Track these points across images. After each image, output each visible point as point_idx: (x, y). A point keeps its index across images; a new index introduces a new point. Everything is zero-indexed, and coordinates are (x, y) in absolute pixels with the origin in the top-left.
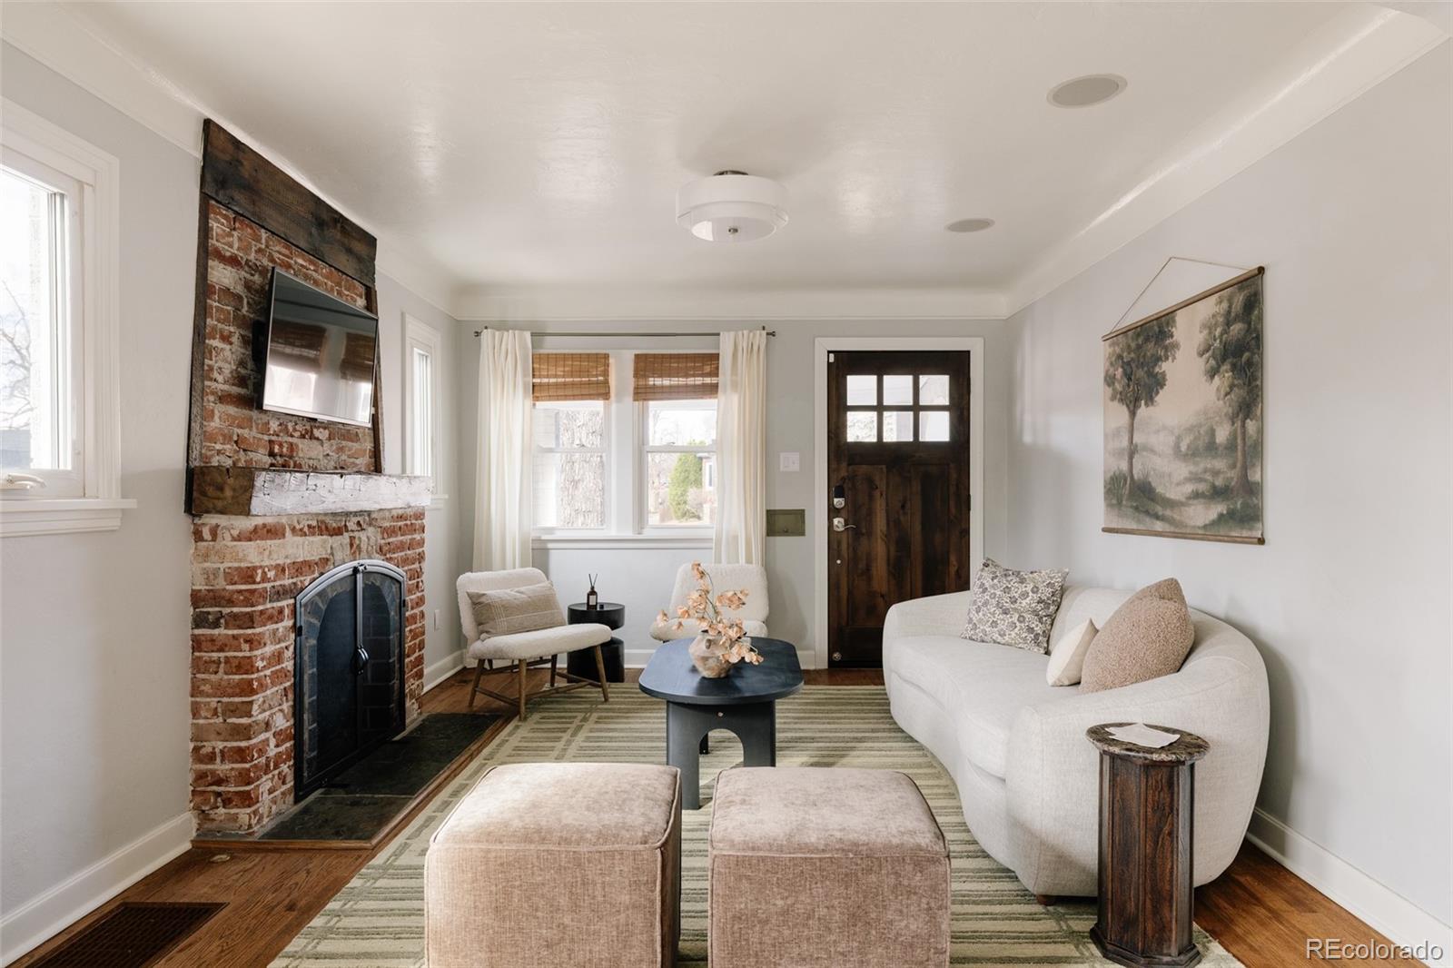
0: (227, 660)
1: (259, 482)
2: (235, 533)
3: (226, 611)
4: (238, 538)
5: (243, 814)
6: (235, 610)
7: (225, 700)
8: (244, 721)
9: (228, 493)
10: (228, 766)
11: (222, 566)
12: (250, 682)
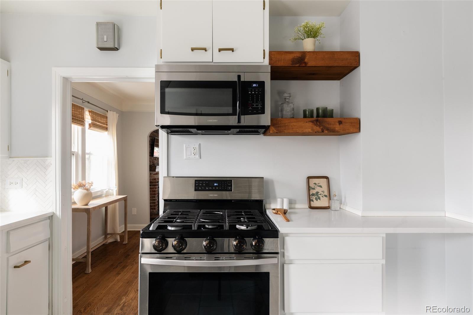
0: (152, 190)
1: (157, 167)
2: (153, 174)
3: (152, 184)
4: (154, 175)
5: (154, 211)
6: (154, 184)
7: (152, 196)
8: (154, 198)
9: (153, 169)
10: (152, 204)
11: (152, 178)
12: (155, 190)
